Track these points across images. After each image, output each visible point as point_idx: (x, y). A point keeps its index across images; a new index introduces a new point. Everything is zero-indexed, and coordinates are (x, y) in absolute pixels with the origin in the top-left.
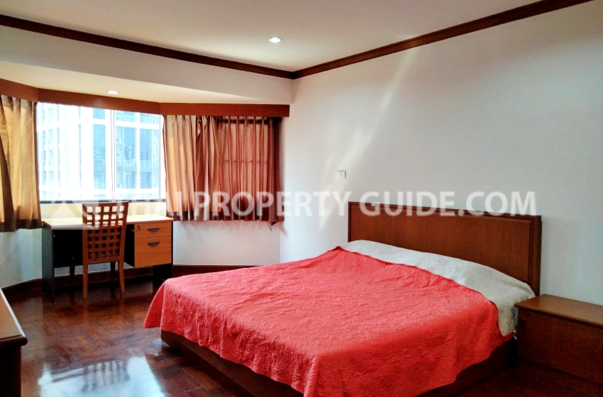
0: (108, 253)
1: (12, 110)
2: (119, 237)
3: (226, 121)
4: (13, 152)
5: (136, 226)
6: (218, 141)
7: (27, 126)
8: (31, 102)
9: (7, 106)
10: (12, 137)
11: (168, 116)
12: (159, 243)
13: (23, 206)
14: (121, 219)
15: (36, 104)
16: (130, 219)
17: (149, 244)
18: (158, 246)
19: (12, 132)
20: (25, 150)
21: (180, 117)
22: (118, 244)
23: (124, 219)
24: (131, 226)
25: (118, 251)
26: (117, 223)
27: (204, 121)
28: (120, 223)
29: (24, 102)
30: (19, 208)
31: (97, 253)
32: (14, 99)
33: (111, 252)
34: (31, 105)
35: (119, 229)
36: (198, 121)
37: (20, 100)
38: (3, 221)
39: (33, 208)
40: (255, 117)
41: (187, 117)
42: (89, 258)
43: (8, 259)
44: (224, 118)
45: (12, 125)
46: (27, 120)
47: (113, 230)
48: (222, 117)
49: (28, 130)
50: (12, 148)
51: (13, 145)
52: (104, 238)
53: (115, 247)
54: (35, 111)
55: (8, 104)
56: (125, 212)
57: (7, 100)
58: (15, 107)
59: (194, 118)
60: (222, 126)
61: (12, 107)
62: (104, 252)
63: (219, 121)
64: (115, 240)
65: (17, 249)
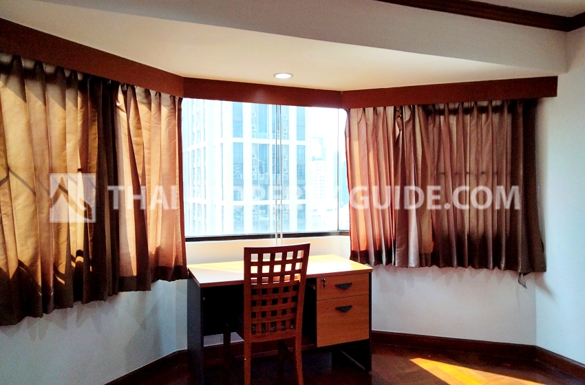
0: (279, 326)
1: (150, 109)
2: (295, 299)
3: (441, 112)
4: (149, 170)
5: (318, 281)
6: (428, 142)
7: (169, 132)
8: (174, 97)
9: (143, 103)
10: (149, 149)
11: (352, 110)
12: (351, 306)
13: (163, 247)
14: (299, 271)
15: (180, 100)
16: (311, 271)
17: (337, 309)
18: (350, 312)
19: (150, 140)
20: (166, 166)
21: (370, 111)
22: (294, 310)
23: (303, 271)
24: (313, 280)
25: (293, 322)
26: (292, 277)
27: (407, 115)
28: (298, 277)
29: (166, 97)
30: (158, 250)
31: (264, 325)
32: (153, 93)
33: (284, 323)
34: (174, 102)
35: (296, 286)
36: (398, 114)
37: (160, 95)
38: (135, 274)
39: (177, 249)
40: (491, 102)
41: (381, 109)
42: (254, 333)
43: (143, 326)
44: (437, 107)
45: (149, 130)
46: (169, 123)
47: (286, 288)
48: (434, 105)
49: (171, 138)
50: (149, 164)
51: (150, 159)
52: (275, 302)
53: (289, 315)
54: (180, 110)
55: (145, 101)
56: (304, 261)
57: (143, 94)
58: (153, 105)
59: (390, 110)
60: (435, 120)
61: (149, 104)
62: (274, 324)
63: (430, 112)
64: (290, 304)
65: (155, 310)
